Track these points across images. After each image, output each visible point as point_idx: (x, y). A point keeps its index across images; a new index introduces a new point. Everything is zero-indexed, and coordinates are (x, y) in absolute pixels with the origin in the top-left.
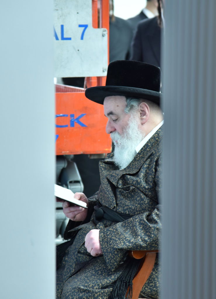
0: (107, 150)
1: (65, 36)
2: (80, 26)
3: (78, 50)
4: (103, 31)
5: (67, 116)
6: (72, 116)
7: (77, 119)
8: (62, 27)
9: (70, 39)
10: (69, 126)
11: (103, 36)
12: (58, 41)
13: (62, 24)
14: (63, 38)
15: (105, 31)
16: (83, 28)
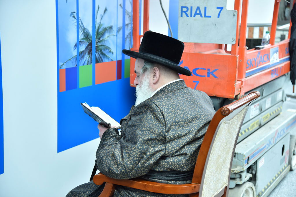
0: (231, 96)
1: (207, 15)
2: (218, 8)
3: (215, 25)
4: (234, 12)
5: (205, 69)
6: (209, 70)
7: (212, 72)
8: (205, 8)
9: (210, 17)
10: (206, 76)
11: (234, 16)
12: (201, 18)
13: (206, 6)
14: (205, 16)
15: (236, 12)
16: (219, 10)
